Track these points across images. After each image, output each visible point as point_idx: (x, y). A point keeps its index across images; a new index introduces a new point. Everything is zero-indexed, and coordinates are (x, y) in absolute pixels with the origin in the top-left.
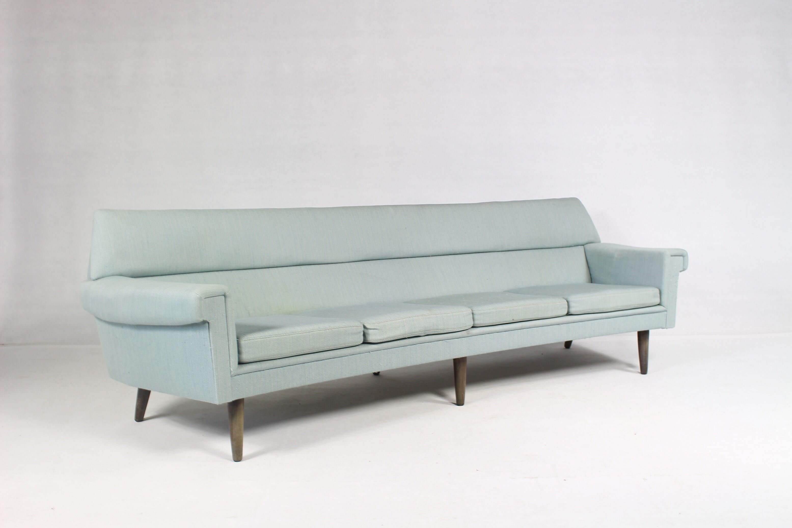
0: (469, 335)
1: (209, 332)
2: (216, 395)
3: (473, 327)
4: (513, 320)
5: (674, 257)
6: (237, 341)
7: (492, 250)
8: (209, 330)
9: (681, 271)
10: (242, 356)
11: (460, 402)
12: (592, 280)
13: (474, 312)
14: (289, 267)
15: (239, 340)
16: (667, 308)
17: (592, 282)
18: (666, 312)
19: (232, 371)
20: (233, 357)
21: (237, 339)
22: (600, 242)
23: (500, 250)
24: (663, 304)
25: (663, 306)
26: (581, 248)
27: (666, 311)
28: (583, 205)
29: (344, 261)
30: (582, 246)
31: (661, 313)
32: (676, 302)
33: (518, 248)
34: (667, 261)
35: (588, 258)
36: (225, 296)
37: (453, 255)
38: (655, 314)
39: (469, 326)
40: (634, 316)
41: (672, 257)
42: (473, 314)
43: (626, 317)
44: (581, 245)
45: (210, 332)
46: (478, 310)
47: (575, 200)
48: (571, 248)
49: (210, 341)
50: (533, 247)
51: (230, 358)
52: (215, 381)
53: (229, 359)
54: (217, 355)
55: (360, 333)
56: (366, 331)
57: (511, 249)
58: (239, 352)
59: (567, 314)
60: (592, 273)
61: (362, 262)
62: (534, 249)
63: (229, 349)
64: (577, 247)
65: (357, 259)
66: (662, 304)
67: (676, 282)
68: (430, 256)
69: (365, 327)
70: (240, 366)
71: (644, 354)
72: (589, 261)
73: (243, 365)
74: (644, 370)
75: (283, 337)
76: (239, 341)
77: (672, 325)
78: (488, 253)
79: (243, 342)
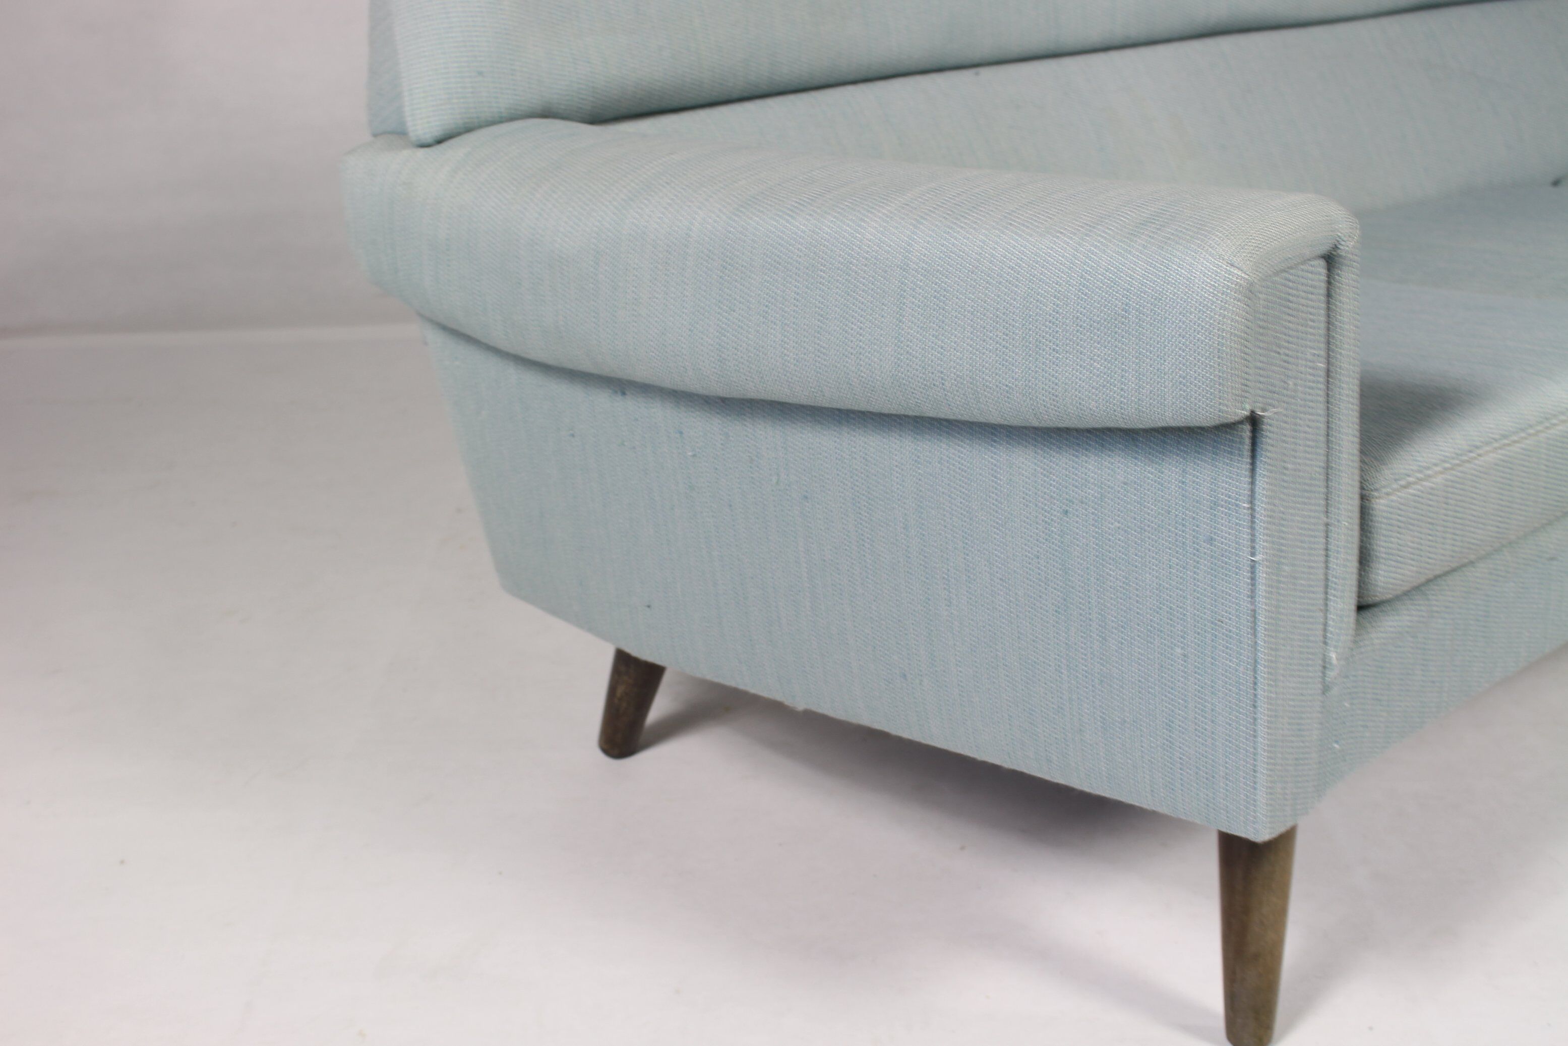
1: (1253, 470)
8: (1253, 464)
10: (1372, 576)
15: (1369, 490)
19: (1333, 662)
20: (1340, 590)
36: (1330, 258)
45: (1259, 471)
49: (1253, 519)
51: (1327, 600)
54: (1278, 595)
58: (1365, 558)
63: (1328, 548)
70: (1367, 614)
79: (1380, 502)
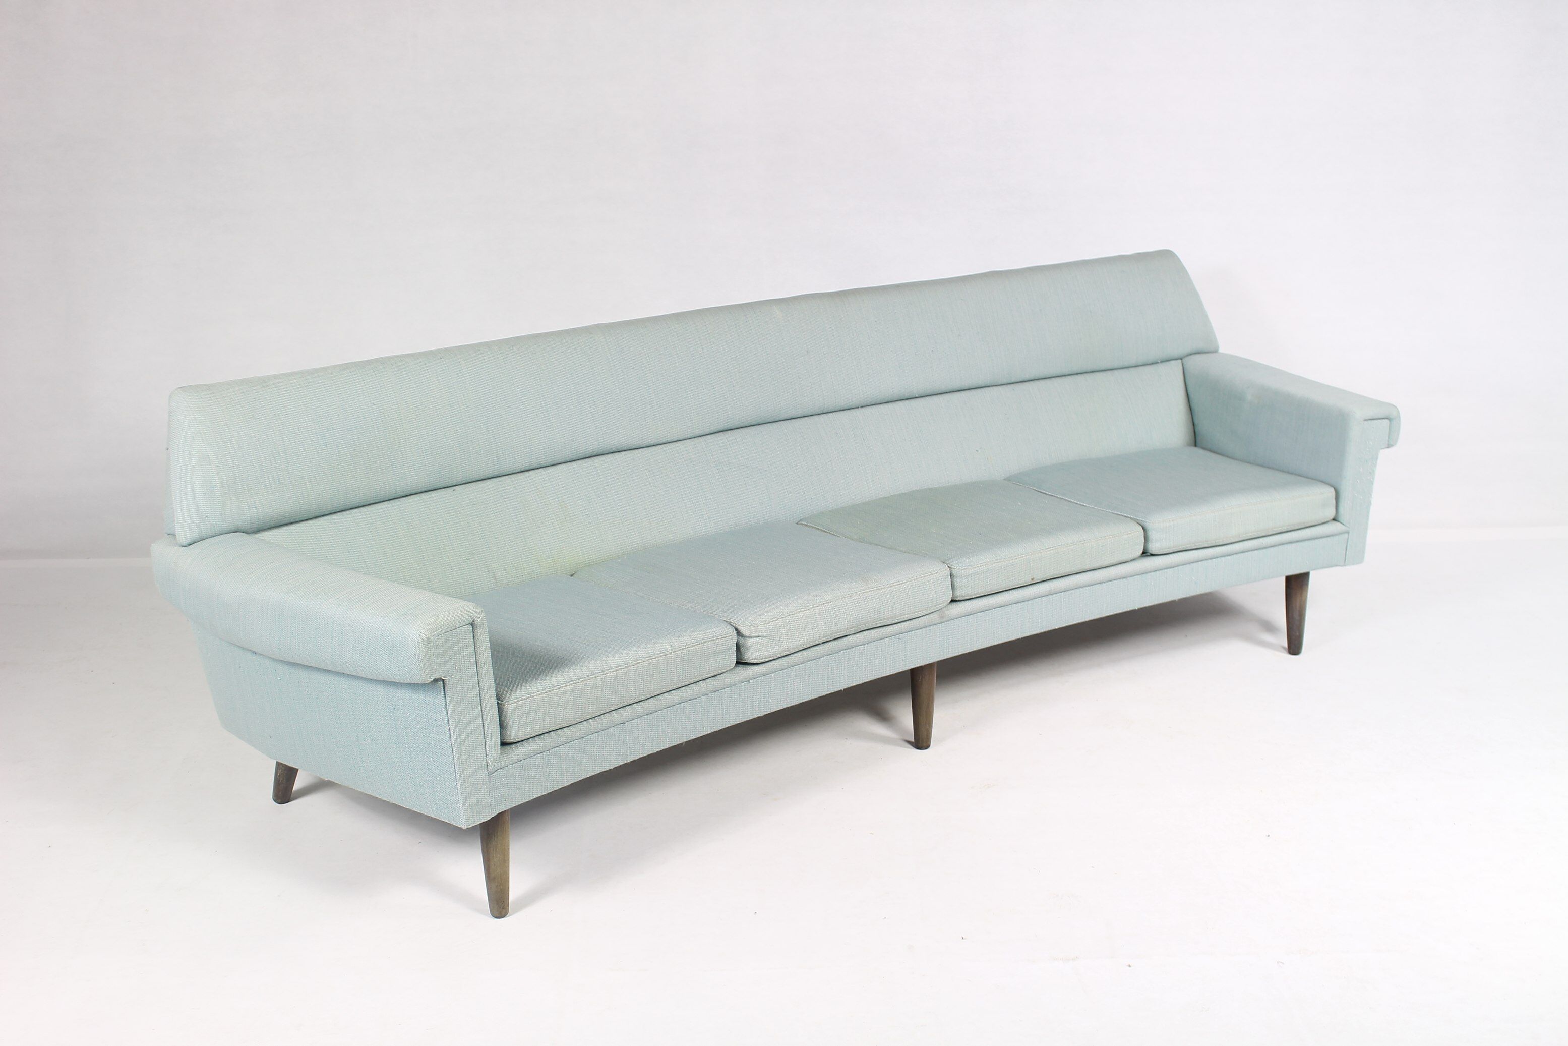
0: (944, 620)
1: (445, 697)
2: (462, 812)
3: (953, 601)
4: (1032, 579)
5: (1370, 421)
6: (498, 703)
7: (988, 383)
8: (445, 694)
9: (1382, 449)
10: (508, 732)
11: (921, 741)
12: (1196, 439)
13: (955, 572)
14: (569, 464)
15: (502, 702)
16: (1349, 528)
17: (1196, 446)
18: (1346, 535)
19: (490, 764)
20: (491, 738)
21: (497, 699)
22: (1215, 351)
23: (1005, 381)
24: (1341, 519)
25: (1343, 524)
26: (1176, 366)
27: (1348, 533)
28: (1183, 268)
29: (681, 437)
30: (1180, 361)
31: (1336, 538)
32: (1368, 512)
33: (1042, 375)
34: (1355, 431)
35: (1190, 389)
36: (473, 625)
37: (907, 401)
38: (1324, 540)
39: (944, 602)
40: (1280, 547)
41: (1366, 422)
42: (951, 575)
43: (1264, 550)
44: (1176, 359)
45: (447, 696)
46: (961, 567)
47: (1166, 255)
48: (1154, 366)
49: (447, 714)
50: (1076, 369)
51: (485, 741)
52: (459, 788)
53: (483, 742)
54: (461, 740)
55: (730, 648)
56: (741, 641)
57: (1027, 377)
58: (502, 726)
59: (1143, 553)
60: (1196, 422)
61: (717, 434)
62: (1077, 374)
63: (483, 723)
64: (1167, 363)
65: (707, 431)
66: (1339, 520)
67: (1372, 473)
68: (858, 408)
69: (738, 633)
70: (504, 748)
71: (1296, 616)
72: (1192, 396)
73: (509, 747)
74: (1294, 646)
75: (584, 683)
76: (501, 704)
77: (1359, 558)
78: (979, 390)
79: (508, 707)
